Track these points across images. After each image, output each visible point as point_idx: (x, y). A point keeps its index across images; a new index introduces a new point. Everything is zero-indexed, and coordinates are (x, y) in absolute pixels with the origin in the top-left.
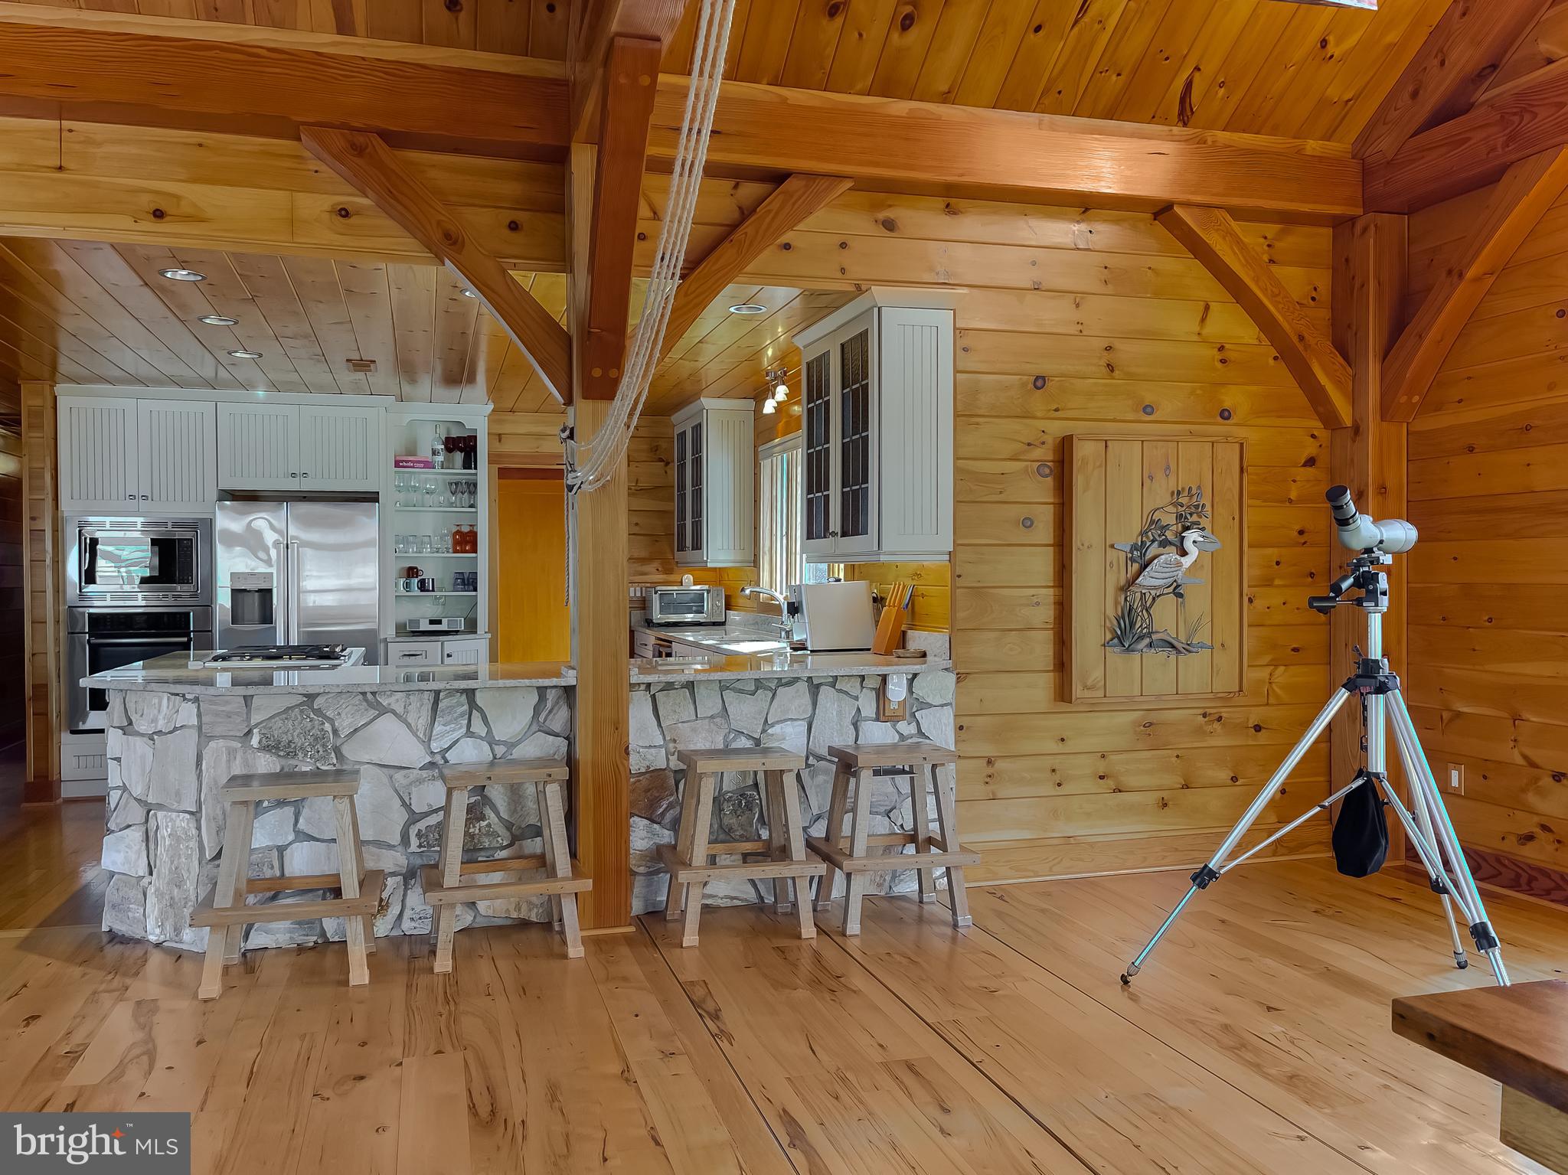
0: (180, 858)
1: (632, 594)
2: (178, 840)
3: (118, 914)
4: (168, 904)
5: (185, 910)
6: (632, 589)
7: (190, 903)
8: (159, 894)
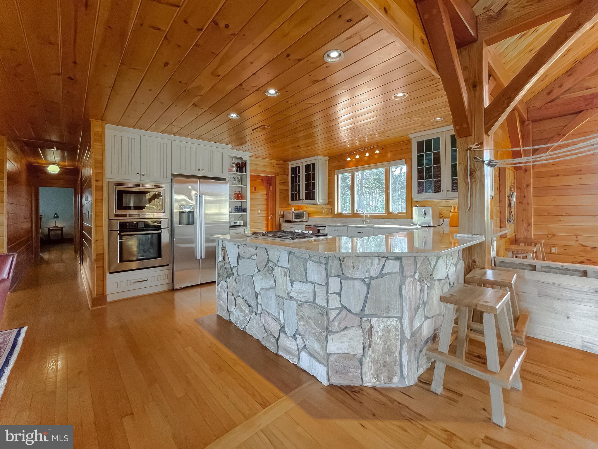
0: (391, 340)
1: (280, 213)
2: (389, 331)
3: (341, 375)
4: (382, 366)
5: (395, 367)
6: (280, 212)
7: (397, 363)
8: (375, 361)
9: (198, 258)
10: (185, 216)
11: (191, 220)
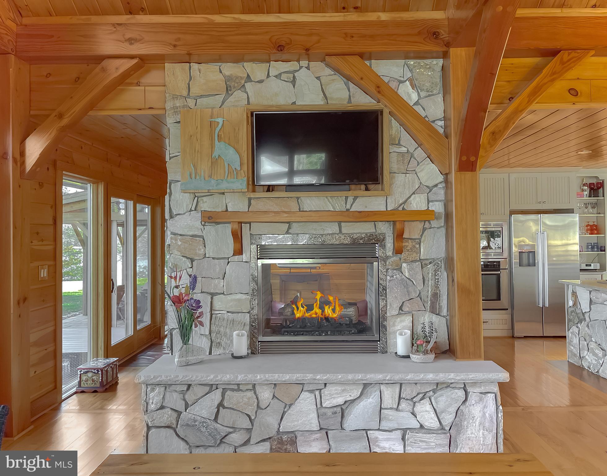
9: (541, 305)
10: (525, 256)
11: (531, 261)
